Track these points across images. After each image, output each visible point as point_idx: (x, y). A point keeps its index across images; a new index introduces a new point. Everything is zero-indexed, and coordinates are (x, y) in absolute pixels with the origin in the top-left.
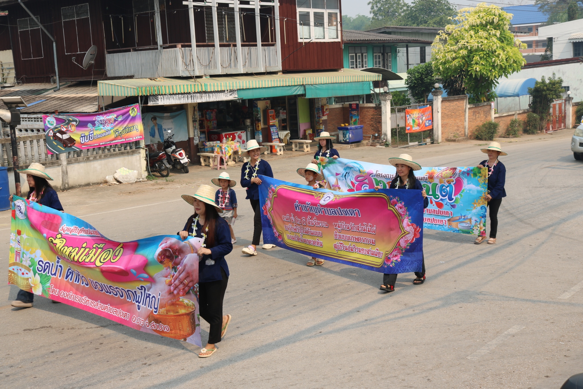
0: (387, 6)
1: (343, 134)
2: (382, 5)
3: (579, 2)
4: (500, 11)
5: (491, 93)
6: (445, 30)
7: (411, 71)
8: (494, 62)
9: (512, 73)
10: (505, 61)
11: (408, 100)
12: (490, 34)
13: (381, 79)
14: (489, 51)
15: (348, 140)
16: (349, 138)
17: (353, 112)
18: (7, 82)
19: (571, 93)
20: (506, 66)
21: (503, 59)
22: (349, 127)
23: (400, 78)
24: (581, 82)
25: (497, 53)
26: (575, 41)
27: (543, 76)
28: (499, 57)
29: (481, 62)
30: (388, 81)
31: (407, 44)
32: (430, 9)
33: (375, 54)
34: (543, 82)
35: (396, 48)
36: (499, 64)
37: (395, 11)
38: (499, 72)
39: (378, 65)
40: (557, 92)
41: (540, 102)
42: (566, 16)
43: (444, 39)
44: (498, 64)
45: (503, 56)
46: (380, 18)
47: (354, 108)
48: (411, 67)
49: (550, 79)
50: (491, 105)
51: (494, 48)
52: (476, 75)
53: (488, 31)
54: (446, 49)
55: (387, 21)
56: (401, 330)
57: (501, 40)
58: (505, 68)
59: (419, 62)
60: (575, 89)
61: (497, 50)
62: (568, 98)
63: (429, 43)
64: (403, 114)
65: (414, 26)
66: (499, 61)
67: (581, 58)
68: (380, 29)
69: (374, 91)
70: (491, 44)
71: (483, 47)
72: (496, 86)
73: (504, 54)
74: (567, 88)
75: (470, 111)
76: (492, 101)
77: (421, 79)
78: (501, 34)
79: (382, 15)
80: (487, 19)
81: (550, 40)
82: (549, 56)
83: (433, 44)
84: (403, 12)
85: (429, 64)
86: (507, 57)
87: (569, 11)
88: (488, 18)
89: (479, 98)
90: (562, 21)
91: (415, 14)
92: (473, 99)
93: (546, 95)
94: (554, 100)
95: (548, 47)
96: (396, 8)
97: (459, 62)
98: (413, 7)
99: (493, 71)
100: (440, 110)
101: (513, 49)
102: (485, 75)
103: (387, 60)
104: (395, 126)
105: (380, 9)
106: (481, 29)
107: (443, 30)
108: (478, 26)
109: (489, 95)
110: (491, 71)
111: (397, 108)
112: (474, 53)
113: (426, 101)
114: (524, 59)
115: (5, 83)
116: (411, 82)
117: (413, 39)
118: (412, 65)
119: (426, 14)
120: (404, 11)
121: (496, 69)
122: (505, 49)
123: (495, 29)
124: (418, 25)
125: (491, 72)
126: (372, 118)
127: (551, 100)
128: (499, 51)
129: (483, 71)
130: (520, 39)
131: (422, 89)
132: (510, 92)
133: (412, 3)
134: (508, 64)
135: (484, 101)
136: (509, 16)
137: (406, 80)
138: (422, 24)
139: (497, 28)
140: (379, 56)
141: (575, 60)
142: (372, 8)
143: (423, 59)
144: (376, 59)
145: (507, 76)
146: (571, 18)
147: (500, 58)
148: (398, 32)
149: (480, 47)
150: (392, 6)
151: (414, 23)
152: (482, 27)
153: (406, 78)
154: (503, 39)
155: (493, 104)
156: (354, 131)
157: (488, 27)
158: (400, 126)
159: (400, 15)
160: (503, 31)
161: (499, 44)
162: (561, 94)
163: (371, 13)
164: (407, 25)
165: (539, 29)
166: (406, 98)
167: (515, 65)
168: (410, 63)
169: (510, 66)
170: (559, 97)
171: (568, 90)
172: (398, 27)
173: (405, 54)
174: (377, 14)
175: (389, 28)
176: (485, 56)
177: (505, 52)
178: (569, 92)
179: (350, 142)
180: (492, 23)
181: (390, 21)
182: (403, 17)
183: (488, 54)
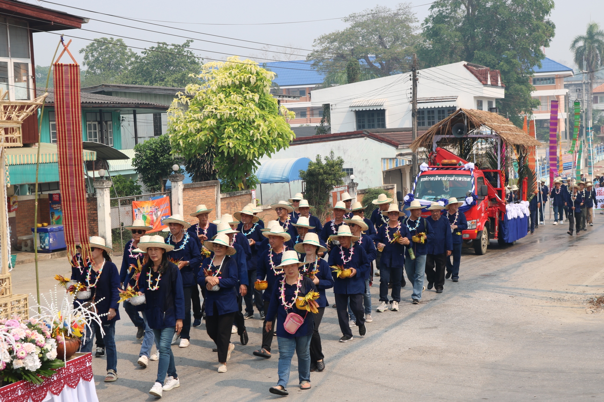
0: (107, 56)
1: (41, 238)
2: (101, 54)
3: (362, 60)
4: (259, 69)
5: (251, 178)
6: (186, 92)
7: (141, 147)
8: (253, 136)
9: (278, 150)
10: (267, 134)
11: (138, 188)
12: (245, 98)
13: (95, 158)
14: (245, 121)
15: (47, 247)
16: (50, 244)
17: (54, 206)
19: (356, 177)
20: (268, 141)
21: (264, 132)
22: (49, 228)
23: (125, 157)
24: (368, 162)
25: (256, 124)
26: (357, 109)
27: (318, 155)
28: (259, 130)
29: (235, 136)
30: (108, 161)
31: (135, 109)
32: (167, 61)
33: (88, 123)
34: (319, 162)
35: (119, 114)
36: (259, 138)
37: (118, 64)
38: (259, 149)
39: (93, 139)
40: (337, 176)
41: (316, 190)
42: (345, 77)
43: (184, 103)
44: (257, 139)
45: (264, 127)
46: (98, 71)
47: (56, 201)
48: (141, 142)
49: (326, 159)
50: (251, 194)
51: (252, 116)
52: (228, 153)
53: (243, 95)
54: (188, 117)
55: (108, 76)
57: (261, 106)
58: (268, 144)
59: (153, 135)
60: (359, 172)
61: (255, 120)
62: (351, 184)
63: (165, 109)
64: (128, 208)
65: (146, 85)
66: (258, 135)
67: (366, 131)
68: (95, 87)
69: (87, 175)
70: (248, 112)
71: (237, 115)
72: (257, 168)
73: (265, 126)
74: (350, 171)
75: (223, 202)
76: (252, 188)
77: (155, 157)
78: (260, 98)
79: (100, 68)
80: (240, 78)
81: (327, 107)
82: (326, 129)
83: (169, 110)
85: (165, 138)
86: (270, 128)
87: (348, 71)
88: (242, 77)
89: (235, 185)
90: (342, 83)
91: (147, 68)
92: (227, 186)
93: (323, 180)
94: (334, 187)
95: (324, 116)
96: (121, 58)
97: (206, 135)
98: (144, 58)
99: (251, 147)
100: (181, 202)
101: (277, 118)
102: (241, 153)
103: (106, 131)
104: (117, 226)
105: (97, 60)
106: (234, 91)
107: (183, 91)
108: (229, 87)
109: (248, 180)
110: (248, 147)
111: (119, 198)
112: (226, 123)
113: (163, 188)
114: (292, 131)
116: (141, 163)
117: (142, 102)
118: (142, 139)
119: (162, 68)
120: (132, 63)
121: (256, 145)
122: (267, 119)
123: (252, 92)
124: (151, 83)
127: (330, 187)
128: (259, 121)
129: (237, 148)
130: (286, 105)
131: (157, 172)
132: (277, 176)
133: (142, 53)
134: (271, 138)
135: (242, 189)
136: (269, 75)
137: (133, 159)
138: (157, 82)
139: (255, 90)
140: (95, 125)
141: (358, 134)
142: (86, 58)
143: (158, 130)
144: (90, 129)
145: (269, 156)
146: (352, 79)
147: (261, 130)
148: (121, 92)
149: (233, 115)
150: (115, 55)
151: (146, 81)
152: (235, 89)
153: (134, 157)
154: (264, 105)
155: (253, 192)
156: (56, 234)
157: (243, 88)
158: (124, 225)
159: (126, 68)
160: (262, 95)
161: (258, 111)
162: (343, 179)
163: (84, 64)
164: (136, 83)
165: (312, 92)
166: (135, 184)
167: (280, 139)
168: (139, 135)
169: (274, 141)
170: (339, 183)
171: (352, 173)
172: (121, 85)
173: (132, 124)
174: (94, 66)
175: (109, 86)
176: (240, 128)
177: (267, 123)
178: (352, 177)
179: (51, 249)
180: (248, 84)
181: (112, 76)
183: (244, 124)
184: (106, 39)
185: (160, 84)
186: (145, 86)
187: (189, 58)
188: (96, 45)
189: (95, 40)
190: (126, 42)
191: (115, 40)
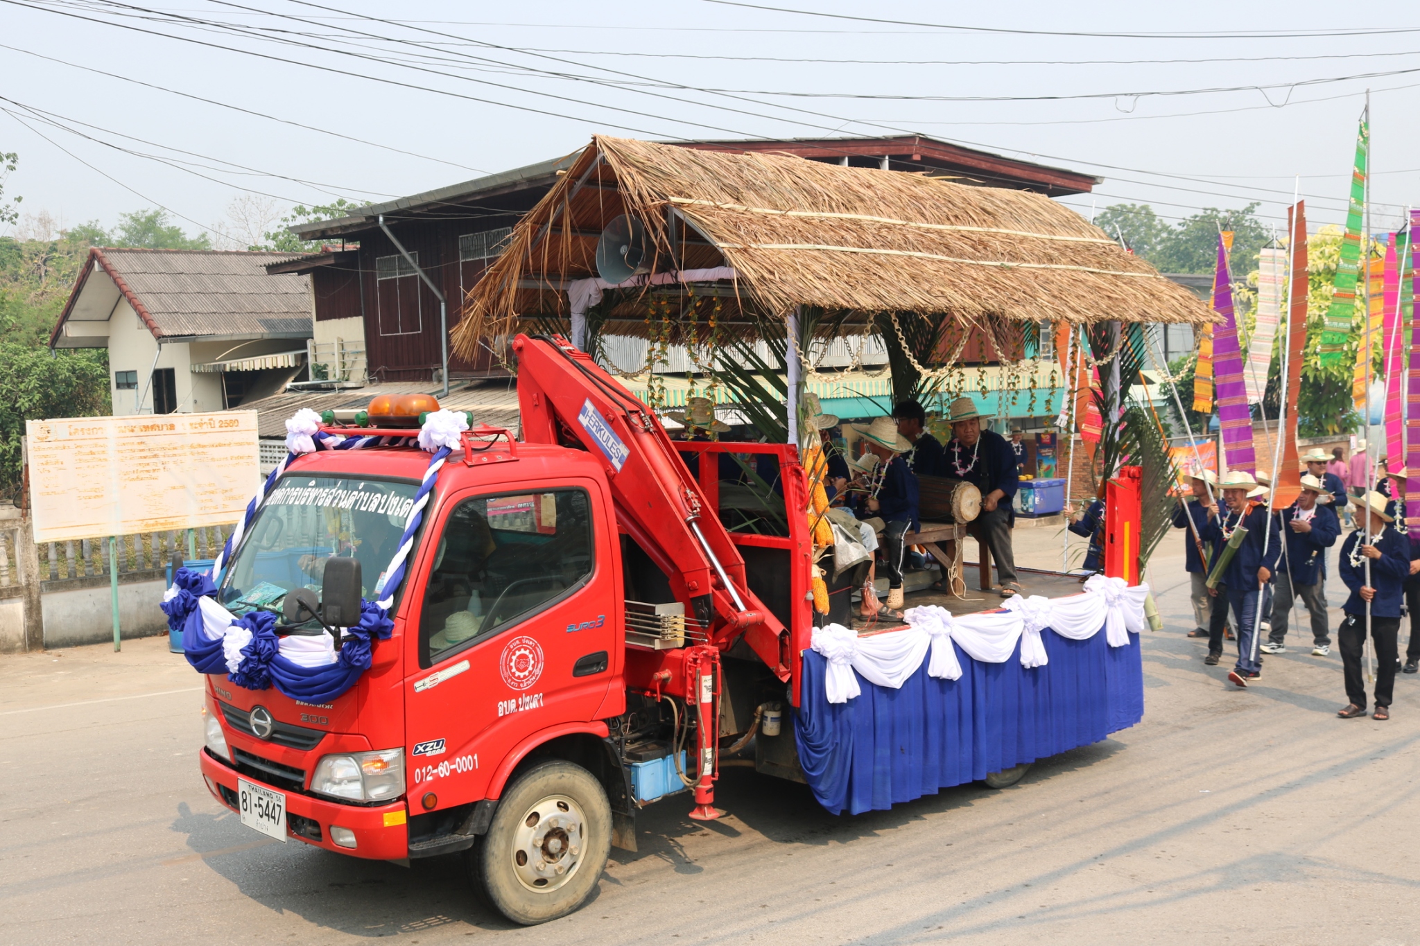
5: (1351, 416)
6: (1247, 282)
7: (1173, 366)
15: (1031, 510)
16: (1035, 505)
17: (1043, 451)
18: (351, 378)
22: (1034, 483)
23: (1149, 382)
37: (1142, 242)
43: (1245, 300)
47: (1045, 443)
48: (1174, 358)
50: (1348, 442)
52: (1315, 377)
54: (1249, 321)
56: (1119, 934)
61: (1362, 325)
76: (1351, 433)
84: (1160, 243)
89: (1322, 426)
91: (1186, 248)
92: (1310, 428)
96: (1146, 234)
102: (1336, 377)
106: (1328, 280)
107: (1243, 281)
108: (1319, 274)
109: (1345, 420)
112: (1312, 331)
113: (1205, 429)
115: (347, 380)
118: (1175, 354)
119: (1208, 247)
120: (1162, 241)
124: (1192, 270)
125: (1349, 371)
126: (1084, 464)
129: (1330, 369)
133: (1180, 224)
135: (1335, 433)
137: (1161, 384)
138: (1200, 268)
150: (1136, 230)
151: (1183, 266)
152: (1329, 276)
153: (1163, 381)
156: (1045, 491)
159: (1153, 249)
168: (1171, 348)
179: (1037, 512)
182: (1159, 253)
184: (1124, 206)
185: (1206, 271)
186: (1181, 275)
187: (1252, 230)
188: (1109, 215)
189: (1108, 208)
190: (1154, 209)
191: (1137, 207)
